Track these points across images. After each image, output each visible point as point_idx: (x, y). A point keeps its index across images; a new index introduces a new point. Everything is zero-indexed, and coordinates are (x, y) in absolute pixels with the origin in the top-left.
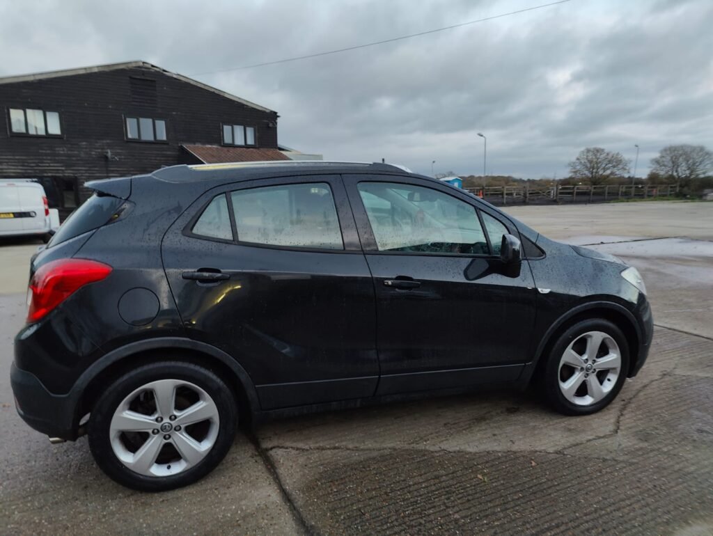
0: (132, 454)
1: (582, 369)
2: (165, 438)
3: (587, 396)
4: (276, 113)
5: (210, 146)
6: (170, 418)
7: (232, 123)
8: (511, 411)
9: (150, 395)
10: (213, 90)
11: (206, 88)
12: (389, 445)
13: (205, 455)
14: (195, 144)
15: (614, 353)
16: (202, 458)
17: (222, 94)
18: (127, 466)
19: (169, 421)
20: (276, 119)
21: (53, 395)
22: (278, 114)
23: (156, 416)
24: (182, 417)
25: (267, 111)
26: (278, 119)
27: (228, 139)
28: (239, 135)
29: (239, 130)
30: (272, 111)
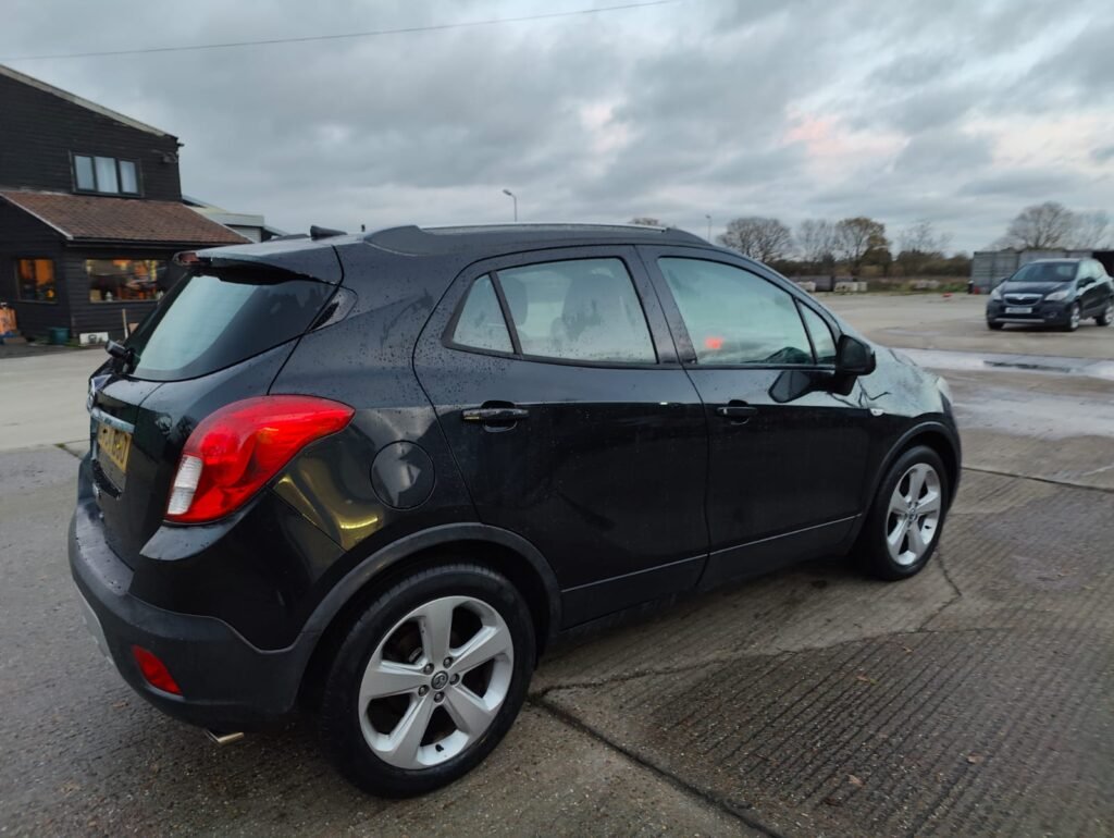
0: (387, 736)
1: (906, 515)
2: (436, 700)
3: (908, 552)
4: (176, 139)
5: (49, 193)
6: (445, 665)
7: (93, 152)
8: (821, 585)
9: (413, 627)
10: (50, 90)
11: (35, 85)
12: (712, 657)
13: (493, 716)
14: (18, 188)
15: (934, 490)
16: (490, 722)
17: (69, 98)
18: (384, 758)
19: (443, 669)
20: (177, 150)
21: (261, 651)
22: (179, 141)
23: (424, 662)
24: (461, 659)
25: (159, 134)
26: (180, 149)
27: (84, 181)
28: (107, 175)
29: (105, 167)
30: (166, 135)
